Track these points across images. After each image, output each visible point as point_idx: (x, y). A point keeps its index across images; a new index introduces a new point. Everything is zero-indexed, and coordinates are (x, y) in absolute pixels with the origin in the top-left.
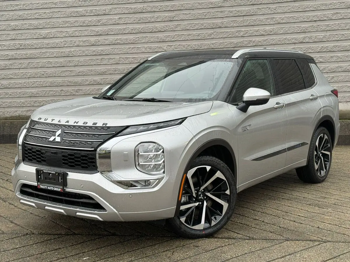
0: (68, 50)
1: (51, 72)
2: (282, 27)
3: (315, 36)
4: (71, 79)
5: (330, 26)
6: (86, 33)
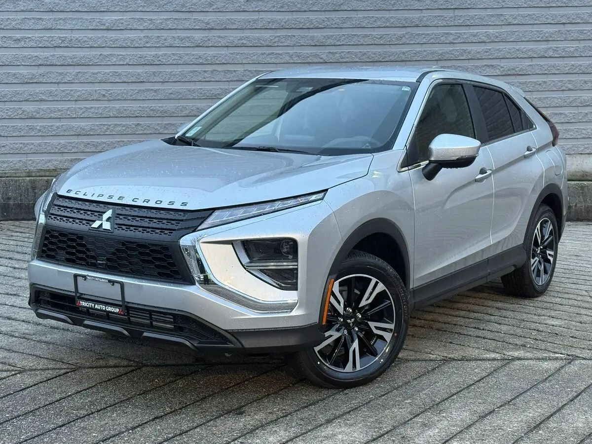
2: (514, 31)
3: (562, 48)
4: (155, 105)
6: (187, 25)
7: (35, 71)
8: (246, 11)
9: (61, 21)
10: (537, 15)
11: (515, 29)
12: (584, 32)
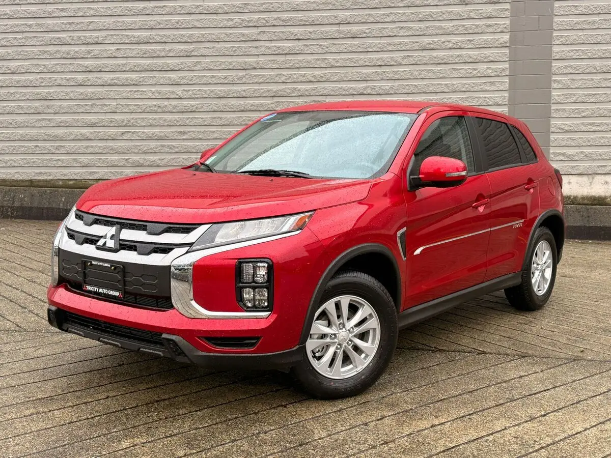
0: (46, 91)
1: (22, 121)
2: (336, 73)
3: (379, 86)
4: (49, 131)
5: (399, 74)
6: (71, 68)
8: (117, 57)
10: (357, 59)
11: (337, 70)
12: (398, 72)
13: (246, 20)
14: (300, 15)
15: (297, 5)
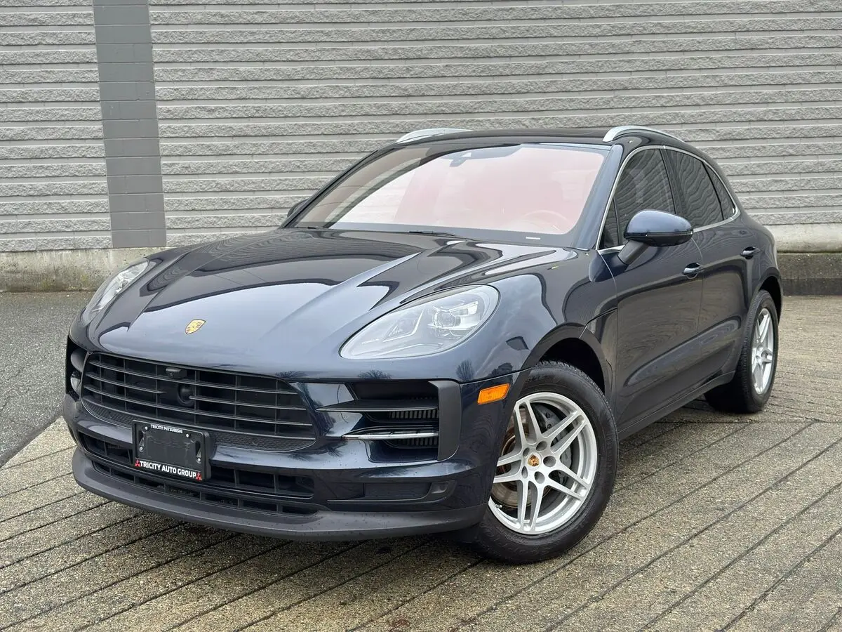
7: (229, 142)
8: (445, 77)
9: (255, 90)
10: (756, 76)
11: (731, 90)
12: (807, 93)
13: (617, 26)
14: (687, 20)
15: (684, 7)
